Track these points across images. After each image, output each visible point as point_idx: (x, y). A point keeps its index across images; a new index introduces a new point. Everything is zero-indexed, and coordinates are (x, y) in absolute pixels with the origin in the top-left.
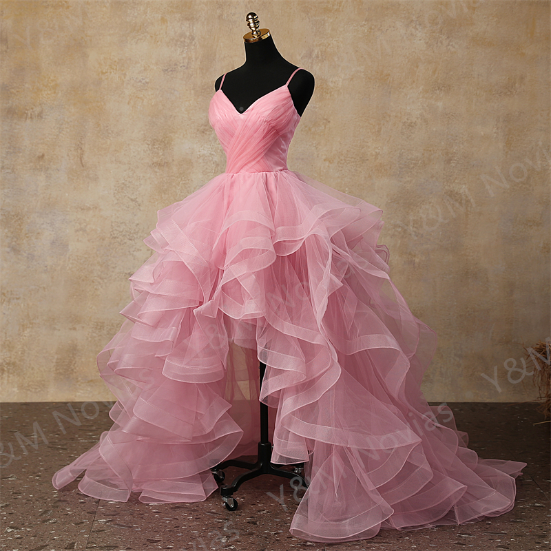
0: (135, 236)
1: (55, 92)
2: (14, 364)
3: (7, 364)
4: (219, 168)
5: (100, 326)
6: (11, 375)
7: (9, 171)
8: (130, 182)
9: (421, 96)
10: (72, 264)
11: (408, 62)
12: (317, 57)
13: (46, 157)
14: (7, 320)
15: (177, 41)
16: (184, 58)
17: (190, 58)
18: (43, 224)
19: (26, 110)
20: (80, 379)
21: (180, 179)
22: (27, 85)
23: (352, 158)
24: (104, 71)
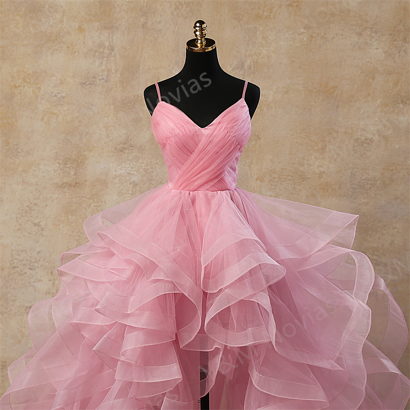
0: (36, 265)
4: (138, 188)
12: (250, 68)
15: (95, 52)
16: (103, 70)
17: (109, 71)
21: (91, 201)
23: (288, 176)
24: (17, 85)
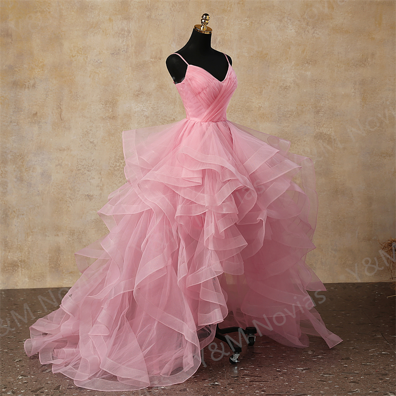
1: (43, 70)
2: (24, 261)
3: (20, 261)
6: (23, 269)
7: (15, 124)
8: (90, 130)
9: (293, 68)
10: (54, 189)
11: (282, 45)
12: (220, 43)
13: (38, 114)
14: (18, 230)
15: (119, 34)
16: (124, 45)
17: (128, 45)
18: (36, 161)
19: (25, 82)
20: (64, 271)
22: (25, 66)
24: (74, 55)
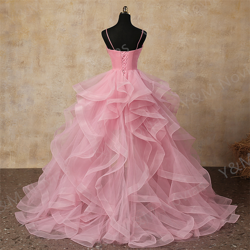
0: (60, 97)
1: (28, 35)
2: (14, 152)
3: (11, 152)
5: (46, 135)
6: (13, 157)
7: (10, 68)
8: (58, 74)
9: (186, 36)
10: (36, 108)
11: (180, 21)
12: (140, 19)
13: (24, 62)
14: (11, 133)
15: (77, 12)
16: (80, 20)
17: (82, 20)
18: (24, 91)
19: (16, 42)
20: (39, 158)
21: (80, 73)
22: (16, 32)
23: (153, 62)
24: (47, 26)
